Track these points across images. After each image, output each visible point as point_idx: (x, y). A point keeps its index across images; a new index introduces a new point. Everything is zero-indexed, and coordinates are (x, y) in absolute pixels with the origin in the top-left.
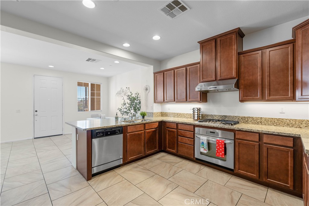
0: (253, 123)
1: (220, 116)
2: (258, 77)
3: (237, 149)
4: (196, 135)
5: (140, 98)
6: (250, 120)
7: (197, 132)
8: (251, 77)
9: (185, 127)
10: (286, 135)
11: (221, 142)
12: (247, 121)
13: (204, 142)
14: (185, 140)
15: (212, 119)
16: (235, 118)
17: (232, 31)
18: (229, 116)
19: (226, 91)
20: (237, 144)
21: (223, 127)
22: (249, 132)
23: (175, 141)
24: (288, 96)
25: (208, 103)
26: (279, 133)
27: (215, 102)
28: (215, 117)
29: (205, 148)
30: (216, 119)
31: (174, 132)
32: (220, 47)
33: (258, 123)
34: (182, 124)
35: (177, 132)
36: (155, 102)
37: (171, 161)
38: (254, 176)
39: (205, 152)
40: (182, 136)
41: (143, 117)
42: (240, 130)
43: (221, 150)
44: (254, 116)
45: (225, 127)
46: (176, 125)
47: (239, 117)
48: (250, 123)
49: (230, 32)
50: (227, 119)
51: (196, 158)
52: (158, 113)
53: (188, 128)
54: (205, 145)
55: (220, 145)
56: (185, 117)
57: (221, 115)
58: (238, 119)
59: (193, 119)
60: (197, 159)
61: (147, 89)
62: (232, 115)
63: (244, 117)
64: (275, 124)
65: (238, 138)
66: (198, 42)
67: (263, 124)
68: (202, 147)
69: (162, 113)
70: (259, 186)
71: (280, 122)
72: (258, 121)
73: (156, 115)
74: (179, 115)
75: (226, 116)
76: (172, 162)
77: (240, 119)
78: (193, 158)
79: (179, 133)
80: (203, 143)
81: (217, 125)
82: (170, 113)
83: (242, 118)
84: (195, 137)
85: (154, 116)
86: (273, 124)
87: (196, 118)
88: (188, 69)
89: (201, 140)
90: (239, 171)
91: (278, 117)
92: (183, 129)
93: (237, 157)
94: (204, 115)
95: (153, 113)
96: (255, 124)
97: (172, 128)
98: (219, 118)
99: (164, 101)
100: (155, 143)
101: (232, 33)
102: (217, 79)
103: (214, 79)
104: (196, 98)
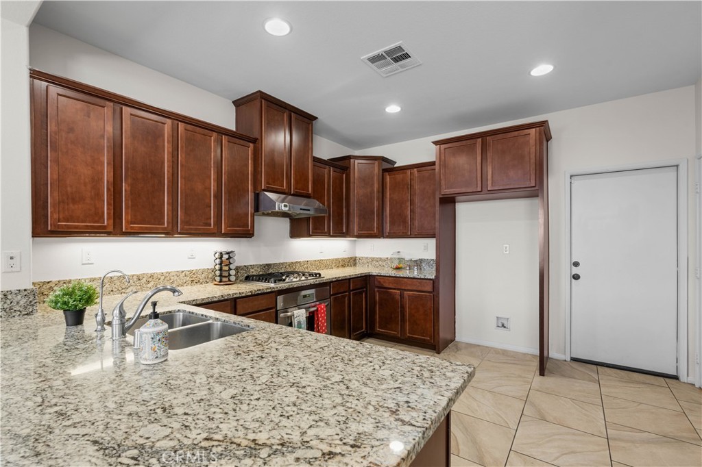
1: (261, 265)
2: (325, 202)
3: (332, 311)
4: (281, 315)
9: (255, 302)
13: (301, 320)
20: (333, 304)
28: (252, 270)
30: (254, 273)
42: (336, 281)
46: (230, 305)
50: (271, 271)
53: (262, 302)
57: (261, 263)
62: (278, 262)
65: (333, 294)
74: (149, 282)
75: (268, 265)
80: (299, 323)
84: (279, 319)
87: (232, 279)
88: (225, 142)
89: (295, 319)
98: (259, 270)
102: (289, 191)
103: (287, 191)
104: (243, 227)
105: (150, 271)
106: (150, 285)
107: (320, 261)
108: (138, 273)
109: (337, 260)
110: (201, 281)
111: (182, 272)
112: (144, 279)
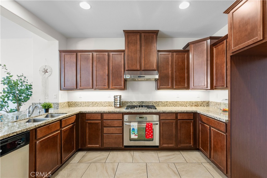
0: (162, 106)
2: (169, 72)
3: (161, 128)
4: (125, 123)
5: (27, 83)
6: (160, 104)
7: (126, 119)
8: (165, 71)
9: (112, 116)
10: (190, 112)
11: (151, 125)
12: (158, 105)
13: (135, 128)
14: (112, 130)
15: (131, 105)
16: (150, 103)
17: (150, 31)
18: (146, 102)
19: (145, 80)
20: (161, 124)
21: (151, 112)
22: (170, 113)
23: (99, 134)
24: (185, 86)
25: (127, 90)
26: (187, 111)
27: (133, 89)
28: (134, 103)
29: (135, 133)
30: (135, 105)
31: (97, 124)
32: (144, 41)
33: (165, 106)
34: (109, 113)
35: (102, 123)
36: (61, 90)
37: (98, 158)
38: (173, 146)
39: (137, 137)
40: (108, 126)
41: (47, 111)
42: (164, 113)
43: (150, 132)
44: (163, 101)
45: (152, 111)
46: (100, 115)
47: (153, 102)
48: (160, 106)
49: (148, 31)
51: (124, 146)
52: (64, 104)
53: (116, 117)
54: (136, 131)
55: (150, 128)
56: (103, 105)
57: (139, 101)
58: (152, 103)
59: (114, 107)
60: (126, 146)
61: (46, 71)
62: (148, 101)
63: (157, 102)
64: (175, 105)
65: (162, 119)
66: (123, 30)
67: (168, 106)
68: (133, 134)
69: (68, 102)
70: (175, 152)
71: (177, 103)
72: (165, 104)
73: (63, 106)
74: (95, 104)
75: (143, 102)
76: (101, 160)
77: (154, 103)
78: (122, 147)
79: (104, 124)
80: (133, 129)
81: (146, 111)
82: (81, 102)
83: (155, 103)
84: (124, 125)
85: (59, 107)
86: (173, 105)
87: (118, 106)
88: (111, 55)
89: (131, 127)
90: (163, 145)
91: (176, 101)
92: (109, 119)
93: (161, 135)
94: (123, 102)
95: (58, 104)
96: (164, 106)
97: (95, 119)
99: (77, 87)
100: (73, 143)
101: (153, 33)
102: (141, 69)
103: (139, 69)
104: (119, 86)
105: (96, 101)
106: (96, 105)
107: (176, 102)
108: (92, 101)
109: (190, 102)
110: (112, 106)
111: (106, 102)
112: (94, 103)
